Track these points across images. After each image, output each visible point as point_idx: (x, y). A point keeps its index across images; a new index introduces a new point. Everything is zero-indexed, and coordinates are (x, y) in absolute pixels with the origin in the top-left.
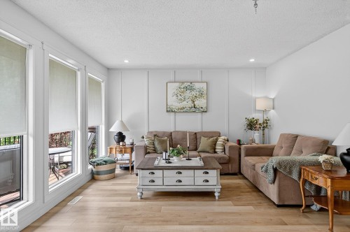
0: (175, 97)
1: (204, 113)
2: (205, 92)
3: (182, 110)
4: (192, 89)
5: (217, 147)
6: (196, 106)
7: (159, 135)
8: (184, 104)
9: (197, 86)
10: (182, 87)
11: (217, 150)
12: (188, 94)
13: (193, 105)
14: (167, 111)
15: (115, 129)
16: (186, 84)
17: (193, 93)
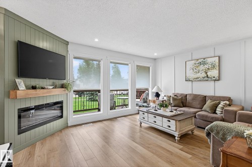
0: (192, 70)
1: (216, 82)
2: (217, 64)
3: (197, 79)
4: (204, 63)
5: (217, 109)
6: (209, 76)
7: (178, 96)
8: (199, 75)
9: (209, 60)
10: (197, 63)
11: (217, 112)
12: (202, 67)
13: (206, 75)
14: (186, 80)
15: (155, 90)
16: (200, 61)
17: (206, 66)
